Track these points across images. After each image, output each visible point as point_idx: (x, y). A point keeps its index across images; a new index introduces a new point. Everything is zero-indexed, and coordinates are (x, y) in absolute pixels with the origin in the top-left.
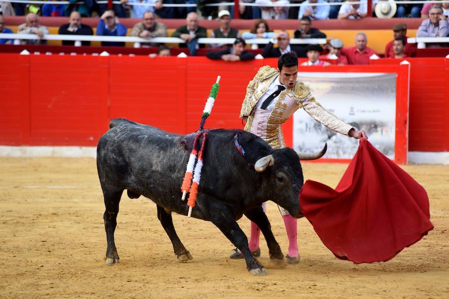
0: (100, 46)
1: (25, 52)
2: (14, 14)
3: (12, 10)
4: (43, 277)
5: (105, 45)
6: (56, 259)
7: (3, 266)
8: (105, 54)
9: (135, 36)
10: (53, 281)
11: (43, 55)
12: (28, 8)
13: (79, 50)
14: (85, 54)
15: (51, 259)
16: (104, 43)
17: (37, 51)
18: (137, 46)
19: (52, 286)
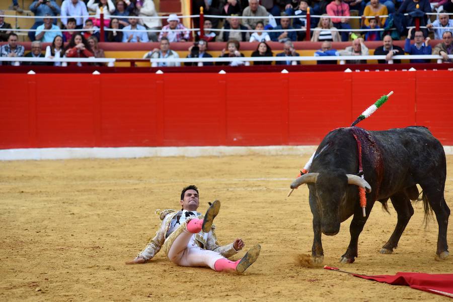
0: (409, 63)
1: (348, 70)
2: (340, 39)
3: (340, 37)
4: (363, 251)
5: (413, 63)
6: (373, 237)
7: (332, 242)
8: (412, 69)
9: (436, 54)
10: (372, 255)
11: (363, 72)
12: (351, 35)
13: (391, 68)
14: (396, 70)
15: (369, 237)
16: (412, 61)
17: (357, 69)
18: (439, 62)
19: (371, 258)
